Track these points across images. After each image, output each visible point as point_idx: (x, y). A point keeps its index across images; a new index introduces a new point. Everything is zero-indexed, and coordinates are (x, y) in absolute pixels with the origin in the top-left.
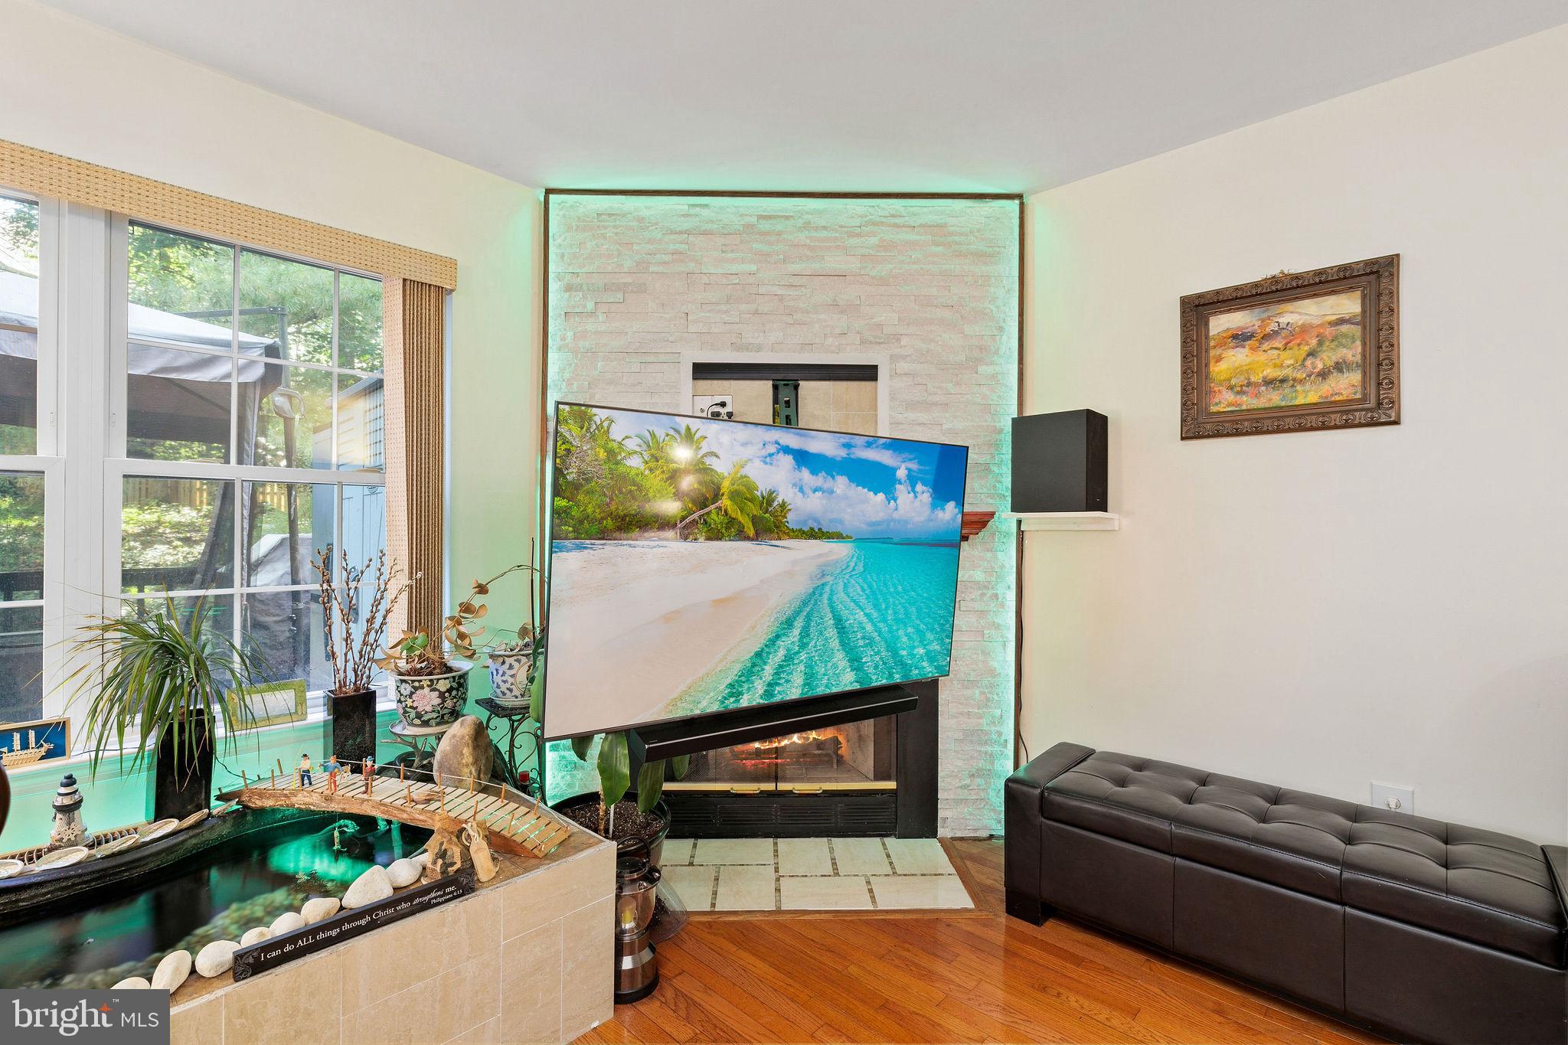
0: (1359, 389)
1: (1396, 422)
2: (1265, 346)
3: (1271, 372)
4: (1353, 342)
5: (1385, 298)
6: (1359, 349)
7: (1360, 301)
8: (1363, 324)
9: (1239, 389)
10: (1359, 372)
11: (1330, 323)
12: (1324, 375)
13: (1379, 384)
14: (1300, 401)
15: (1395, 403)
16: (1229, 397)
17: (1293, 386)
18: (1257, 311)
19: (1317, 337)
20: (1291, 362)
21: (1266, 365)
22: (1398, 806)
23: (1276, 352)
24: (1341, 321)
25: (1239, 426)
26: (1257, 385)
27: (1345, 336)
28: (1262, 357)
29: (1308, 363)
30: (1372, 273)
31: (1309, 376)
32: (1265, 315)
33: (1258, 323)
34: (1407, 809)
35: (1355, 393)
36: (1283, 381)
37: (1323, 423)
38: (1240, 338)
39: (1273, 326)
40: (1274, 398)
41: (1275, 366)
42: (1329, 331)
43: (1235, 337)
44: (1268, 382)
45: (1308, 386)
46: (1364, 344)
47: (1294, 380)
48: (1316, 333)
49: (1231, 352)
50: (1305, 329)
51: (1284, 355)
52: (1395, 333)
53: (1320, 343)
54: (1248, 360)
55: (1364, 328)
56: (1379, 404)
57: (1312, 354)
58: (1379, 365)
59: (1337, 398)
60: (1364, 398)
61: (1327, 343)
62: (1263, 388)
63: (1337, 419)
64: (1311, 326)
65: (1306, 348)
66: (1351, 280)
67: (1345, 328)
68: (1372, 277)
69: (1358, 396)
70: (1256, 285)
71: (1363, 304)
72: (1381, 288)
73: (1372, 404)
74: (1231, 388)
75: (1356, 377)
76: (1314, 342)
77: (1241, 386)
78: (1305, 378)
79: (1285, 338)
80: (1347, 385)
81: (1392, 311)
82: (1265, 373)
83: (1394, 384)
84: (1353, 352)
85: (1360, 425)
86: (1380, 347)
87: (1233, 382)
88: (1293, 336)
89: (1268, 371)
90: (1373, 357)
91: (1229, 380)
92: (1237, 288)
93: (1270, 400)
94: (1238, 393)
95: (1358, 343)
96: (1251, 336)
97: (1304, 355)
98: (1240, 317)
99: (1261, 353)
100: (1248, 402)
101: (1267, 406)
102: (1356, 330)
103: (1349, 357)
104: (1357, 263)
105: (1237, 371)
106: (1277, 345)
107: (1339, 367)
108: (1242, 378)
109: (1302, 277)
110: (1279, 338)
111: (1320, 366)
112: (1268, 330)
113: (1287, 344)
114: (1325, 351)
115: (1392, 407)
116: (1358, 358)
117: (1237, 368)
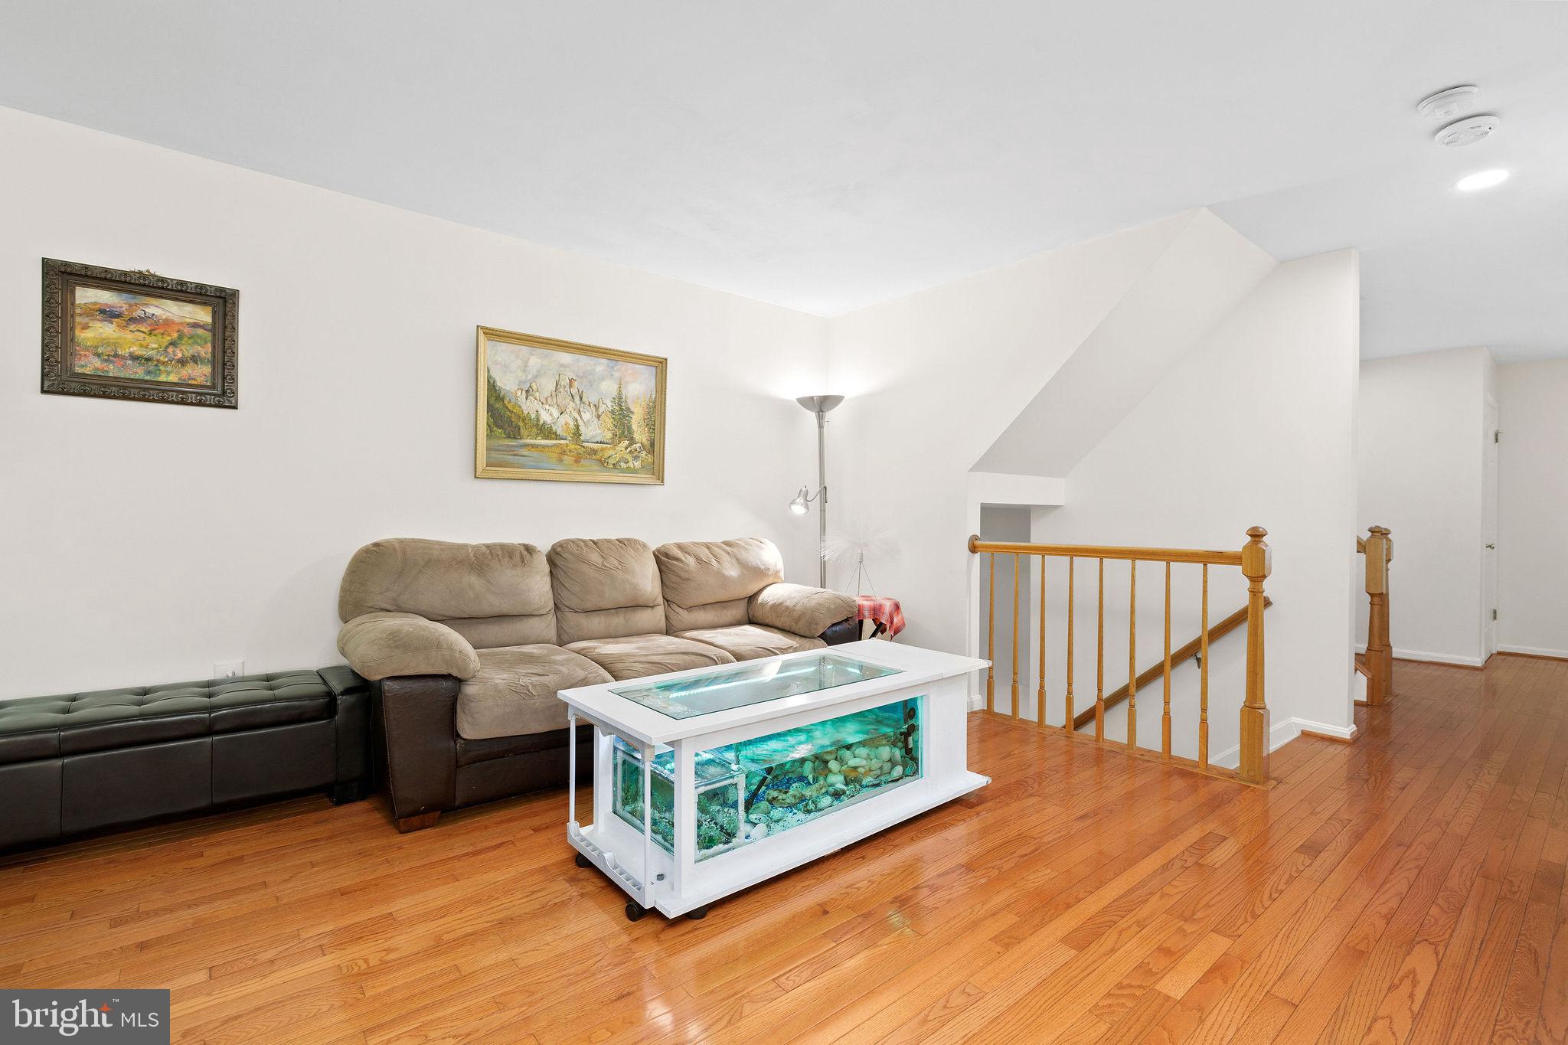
0: (209, 378)
1: (235, 407)
2: (132, 327)
3: (135, 349)
4: (206, 343)
5: (229, 318)
6: (210, 350)
7: (211, 314)
8: (213, 331)
9: (106, 357)
10: (210, 366)
11: (188, 324)
12: (182, 362)
13: (224, 378)
14: (163, 378)
15: (234, 393)
16: (98, 363)
17: (157, 365)
18: (125, 295)
19: (178, 331)
20: (156, 346)
21: (133, 343)
22: (234, 673)
23: (142, 335)
24: (196, 325)
25: (106, 390)
26: (123, 358)
27: (199, 337)
28: (130, 336)
29: (170, 350)
30: (220, 297)
31: (171, 361)
32: (132, 302)
33: (125, 307)
34: (239, 673)
35: (207, 381)
36: (148, 359)
37: (182, 399)
38: (108, 314)
39: (139, 313)
40: (138, 372)
41: (141, 346)
42: (187, 330)
43: (102, 311)
44: (134, 358)
45: (169, 368)
46: (214, 347)
47: (158, 361)
48: (176, 329)
49: (98, 324)
50: (168, 323)
51: (149, 339)
52: (236, 345)
53: (180, 337)
54: (115, 335)
55: (214, 335)
56: (224, 393)
57: (173, 344)
58: (224, 364)
59: (192, 382)
60: (213, 386)
61: (186, 339)
62: (130, 362)
63: (193, 398)
64: (173, 322)
65: (169, 338)
66: (204, 298)
67: (200, 331)
68: (221, 301)
69: (209, 384)
70: (125, 274)
71: (214, 318)
72: (227, 310)
73: (219, 391)
74: (98, 355)
75: (207, 370)
76: (175, 335)
77: (108, 355)
78: (167, 362)
79: (150, 325)
80: (201, 373)
81: (234, 329)
82: (131, 349)
83: (234, 380)
84: (205, 351)
85: (210, 406)
86: (224, 352)
87: (100, 350)
88: (157, 326)
89: (135, 348)
90: (220, 357)
91: (96, 347)
92: (106, 270)
93: (136, 373)
94: (106, 361)
95: (209, 345)
96: (118, 316)
97: (167, 344)
98: (108, 296)
99: (129, 332)
100: (113, 370)
101: (132, 377)
102: (208, 335)
103: (203, 354)
104: (211, 286)
105: (105, 342)
106: (143, 329)
107: (195, 359)
108: (109, 349)
109: (167, 282)
110: (145, 324)
111: (180, 355)
112: (135, 314)
113: (151, 331)
114: (183, 344)
115: (233, 396)
116: (209, 356)
117: (104, 339)
